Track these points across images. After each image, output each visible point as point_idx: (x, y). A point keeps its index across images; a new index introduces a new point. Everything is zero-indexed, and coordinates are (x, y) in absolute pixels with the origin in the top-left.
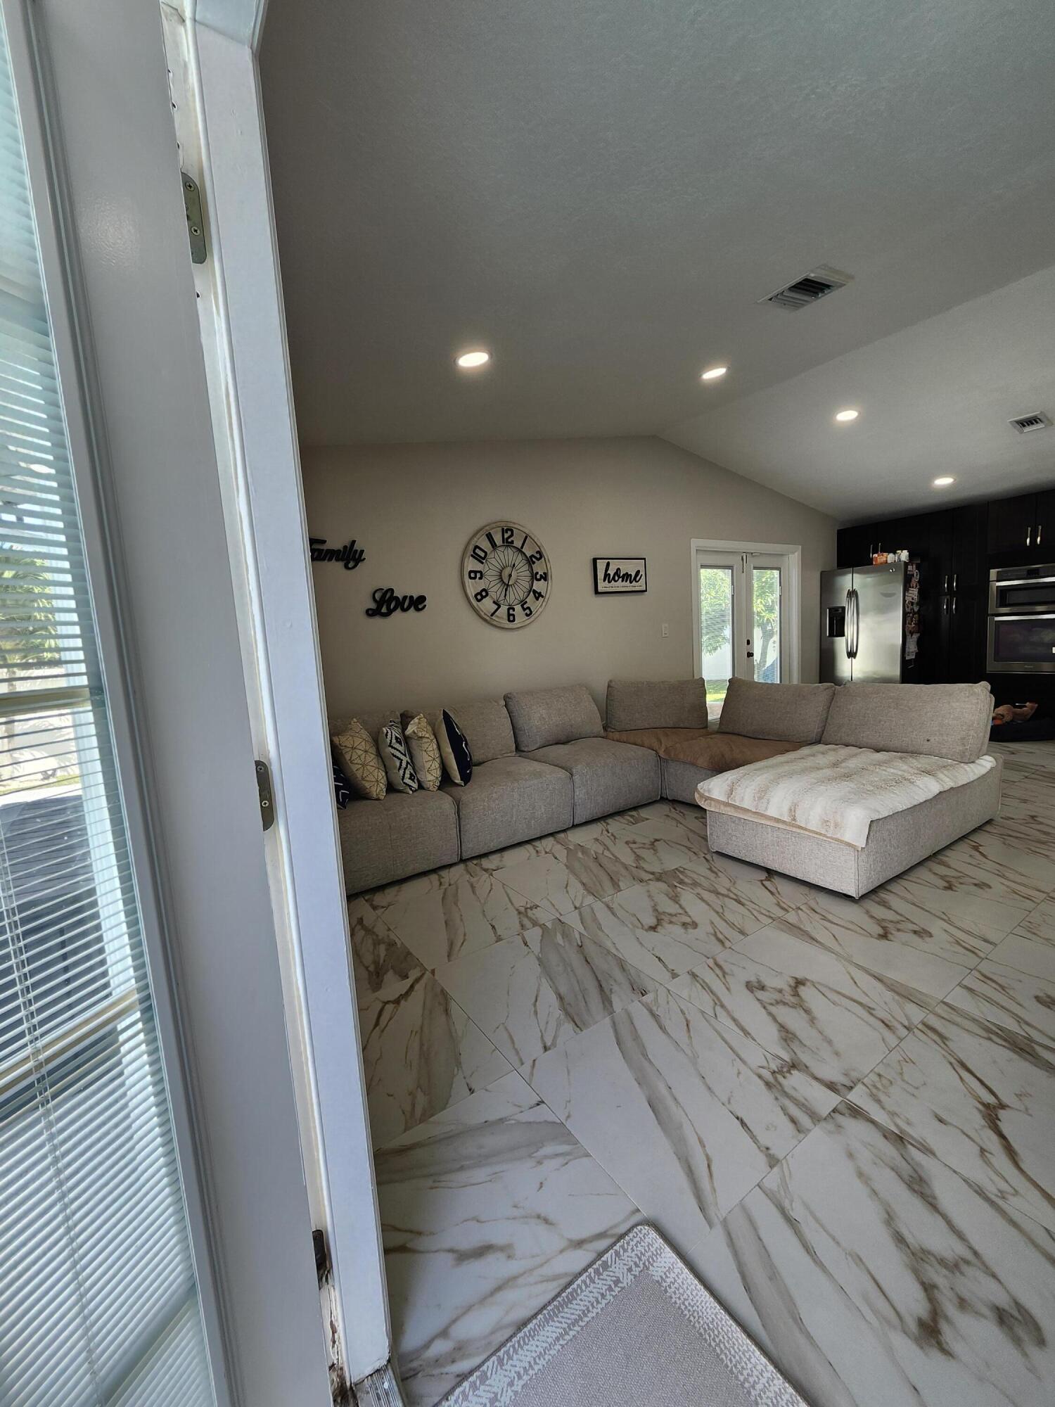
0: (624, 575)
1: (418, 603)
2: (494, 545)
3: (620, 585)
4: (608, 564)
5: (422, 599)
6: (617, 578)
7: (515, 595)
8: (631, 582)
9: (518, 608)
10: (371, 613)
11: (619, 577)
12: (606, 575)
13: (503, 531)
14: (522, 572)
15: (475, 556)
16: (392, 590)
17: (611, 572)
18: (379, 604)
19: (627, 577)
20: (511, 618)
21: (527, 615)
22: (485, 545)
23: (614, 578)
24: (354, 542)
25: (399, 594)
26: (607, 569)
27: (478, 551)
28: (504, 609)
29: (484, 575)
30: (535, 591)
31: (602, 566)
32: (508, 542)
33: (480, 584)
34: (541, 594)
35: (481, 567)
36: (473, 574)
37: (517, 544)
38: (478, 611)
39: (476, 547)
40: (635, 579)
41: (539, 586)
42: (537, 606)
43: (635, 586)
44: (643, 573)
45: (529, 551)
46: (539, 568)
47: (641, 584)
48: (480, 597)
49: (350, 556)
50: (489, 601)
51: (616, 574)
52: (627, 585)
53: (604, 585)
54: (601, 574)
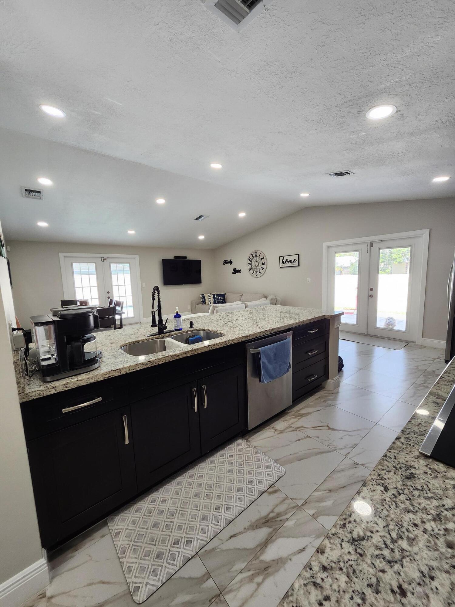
0: (289, 261)
2: (253, 256)
3: (288, 264)
4: (283, 258)
5: (241, 270)
7: (257, 269)
8: (292, 263)
9: (258, 272)
10: (233, 273)
11: (287, 262)
12: (283, 262)
13: (255, 253)
14: (260, 263)
15: (249, 260)
18: (234, 271)
19: (290, 261)
20: (257, 275)
21: (260, 274)
22: (251, 257)
23: (285, 262)
24: (231, 260)
25: (237, 269)
26: (283, 260)
28: (255, 272)
29: (251, 264)
30: (262, 268)
31: (281, 258)
32: (256, 256)
33: (250, 267)
34: (263, 268)
35: (250, 263)
36: (249, 264)
37: (258, 256)
38: (250, 273)
39: (249, 258)
40: (294, 262)
41: (263, 266)
42: (263, 272)
43: (293, 264)
44: (297, 259)
45: (261, 257)
46: (263, 261)
47: (297, 264)
48: (250, 269)
49: (231, 262)
50: (252, 270)
51: (286, 261)
52: (290, 264)
53: (282, 265)
54: (281, 262)
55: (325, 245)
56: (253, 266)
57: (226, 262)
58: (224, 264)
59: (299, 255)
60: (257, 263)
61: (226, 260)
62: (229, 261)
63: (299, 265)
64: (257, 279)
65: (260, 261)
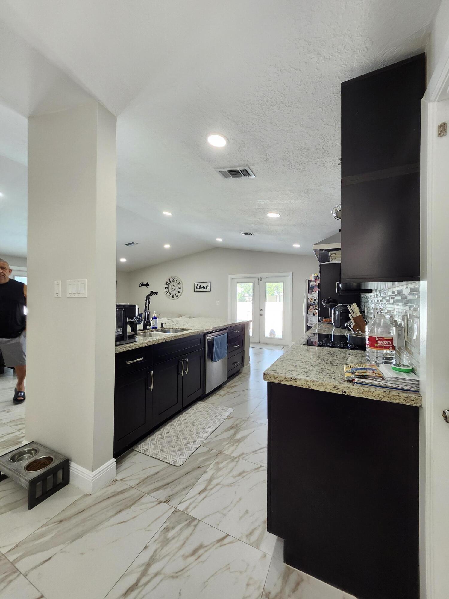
0: (202, 287)
1: (156, 293)
2: (170, 281)
3: (201, 290)
4: (198, 284)
5: (157, 293)
6: (200, 288)
7: (174, 292)
8: (204, 289)
9: (175, 295)
11: (201, 288)
13: (172, 278)
14: (177, 287)
15: (166, 284)
16: (152, 291)
17: (198, 286)
18: (151, 293)
19: (203, 287)
20: (173, 297)
21: (177, 297)
22: (169, 282)
23: (199, 288)
24: (148, 283)
25: (154, 292)
27: (167, 283)
28: (171, 295)
29: (168, 288)
30: (178, 291)
31: (196, 285)
32: (173, 281)
33: (167, 290)
34: (180, 292)
35: (167, 286)
36: (166, 288)
37: (175, 281)
38: (166, 295)
39: (167, 282)
40: (206, 288)
41: (180, 290)
42: (179, 295)
43: (206, 290)
44: (209, 286)
45: (177, 282)
46: (180, 286)
47: (208, 289)
48: (167, 292)
49: (147, 285)
50: (168, 294)
51: (200, 286)
52: (203, 290)
53: (196, 290)
54: (195, 287)
55: (230, 276)
56: (170, 289)
57: (142, 285)
58: (140, 286)
59: (210, 282)
60: (174, 288)
61: (143, 283)
62: (145, 283)
63: (210, 291)
64: (174, 301)
65: (176, 285)
